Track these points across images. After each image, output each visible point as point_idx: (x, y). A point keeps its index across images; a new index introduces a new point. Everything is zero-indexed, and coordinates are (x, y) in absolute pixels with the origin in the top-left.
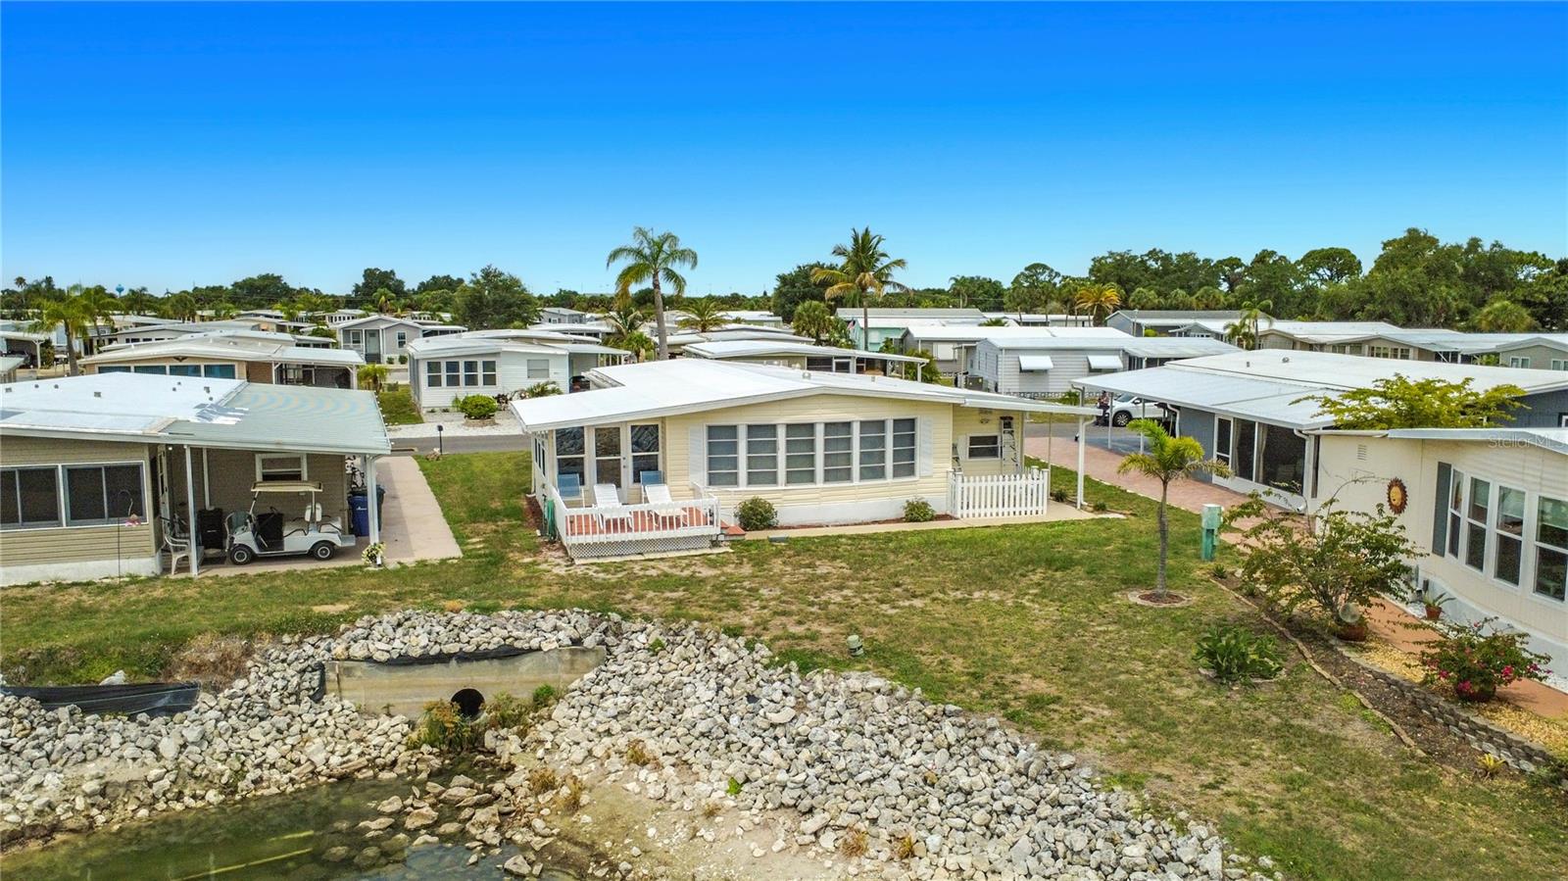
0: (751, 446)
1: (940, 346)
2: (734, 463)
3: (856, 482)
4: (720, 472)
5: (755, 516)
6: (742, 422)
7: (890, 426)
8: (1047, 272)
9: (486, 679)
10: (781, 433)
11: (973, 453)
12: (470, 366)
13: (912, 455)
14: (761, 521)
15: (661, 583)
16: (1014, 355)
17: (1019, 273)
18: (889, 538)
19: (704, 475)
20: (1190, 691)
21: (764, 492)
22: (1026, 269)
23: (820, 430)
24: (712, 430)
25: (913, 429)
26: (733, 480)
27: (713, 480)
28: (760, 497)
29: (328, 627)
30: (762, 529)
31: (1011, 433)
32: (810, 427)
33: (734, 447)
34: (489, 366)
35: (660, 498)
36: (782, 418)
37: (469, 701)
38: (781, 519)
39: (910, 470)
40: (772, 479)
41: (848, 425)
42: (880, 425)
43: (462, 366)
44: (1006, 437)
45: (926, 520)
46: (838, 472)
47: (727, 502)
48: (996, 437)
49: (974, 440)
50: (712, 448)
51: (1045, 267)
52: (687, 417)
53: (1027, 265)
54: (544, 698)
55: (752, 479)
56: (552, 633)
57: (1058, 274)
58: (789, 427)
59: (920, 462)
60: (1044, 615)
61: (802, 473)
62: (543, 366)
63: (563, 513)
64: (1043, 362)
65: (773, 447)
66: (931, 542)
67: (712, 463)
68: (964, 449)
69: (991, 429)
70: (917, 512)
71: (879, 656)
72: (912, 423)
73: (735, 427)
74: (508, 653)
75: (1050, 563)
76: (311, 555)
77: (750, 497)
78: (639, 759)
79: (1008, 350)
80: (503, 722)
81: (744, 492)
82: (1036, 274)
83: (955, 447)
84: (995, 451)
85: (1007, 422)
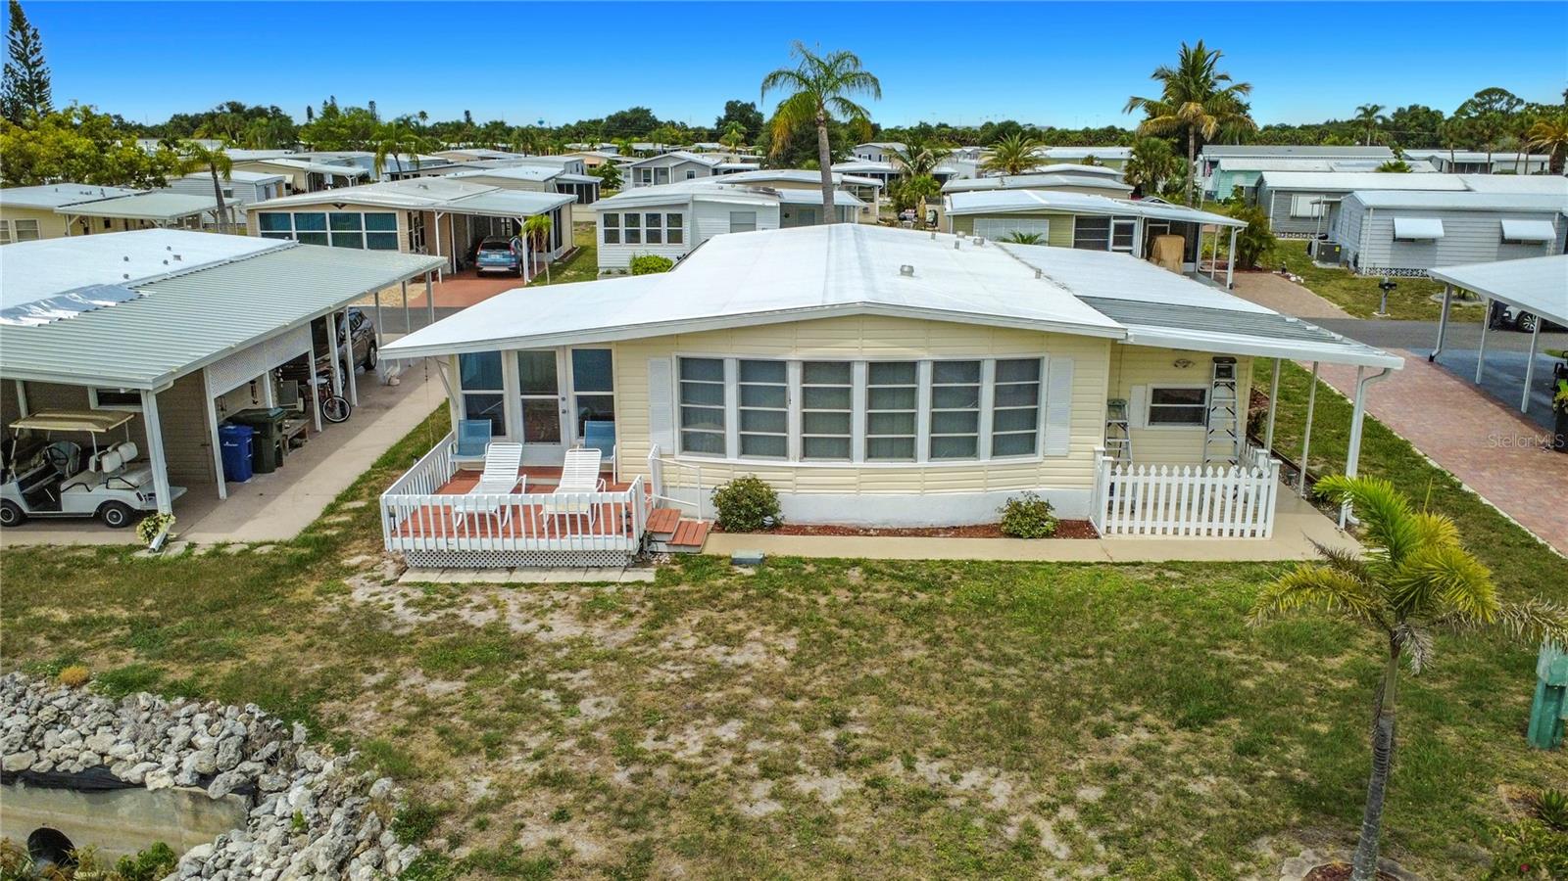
0: (745, 396)
1: (1302, 198)
2: (719, 419)
3: (923, 460)
4: (698, 432)
6: (732, 354)
7: (988, 373)
8: (1506, 98)
10: (794, 375)
11: (1156, 417)
12: (654, 219)
13: (1032, 419)
14: (747, 518)
16: (1385, 217)
17: (1466, 100)
19: (671, 437)
21: (764, 469)
22: (1477, 95)
23: (860, 374)
24: (686, 365)
25: (1036, 376)
26: (718, 446)
27: (688, 444)
28: (760, 476)
30: (750, 531)
31: (1231, 386)
32: (844, 368)
33: (718, 394)
34: (675, 220)
36: (796, 352)
39: (1029, 445)
40: (780, 449)
41: (911, 367)
42: (972, 369)
43: (643, 220)
44: (1221, 392)
45: (1032, 537)
46: (890, 442)
48: (1203, 391)
49: (1159, 395)
50: (685, 392)
51: (1503, 93)
53: (1480, 89)
55: (747, 447)
57: (1520, 101)
58: (808, 367)
59: (1047, 432)
61: (828, 443)
62: (748, 220)
65: (782, 397)
67: (687, 417)
68: (1137, 409)
69: (1194, 379)
72: (1033, 366)
73: (720, 362)
77: (739, 475)
81: (732, 466)
82: (1491, 101)
83: (1116, 406)
84: (1198, 417)
85: (1224, 366)
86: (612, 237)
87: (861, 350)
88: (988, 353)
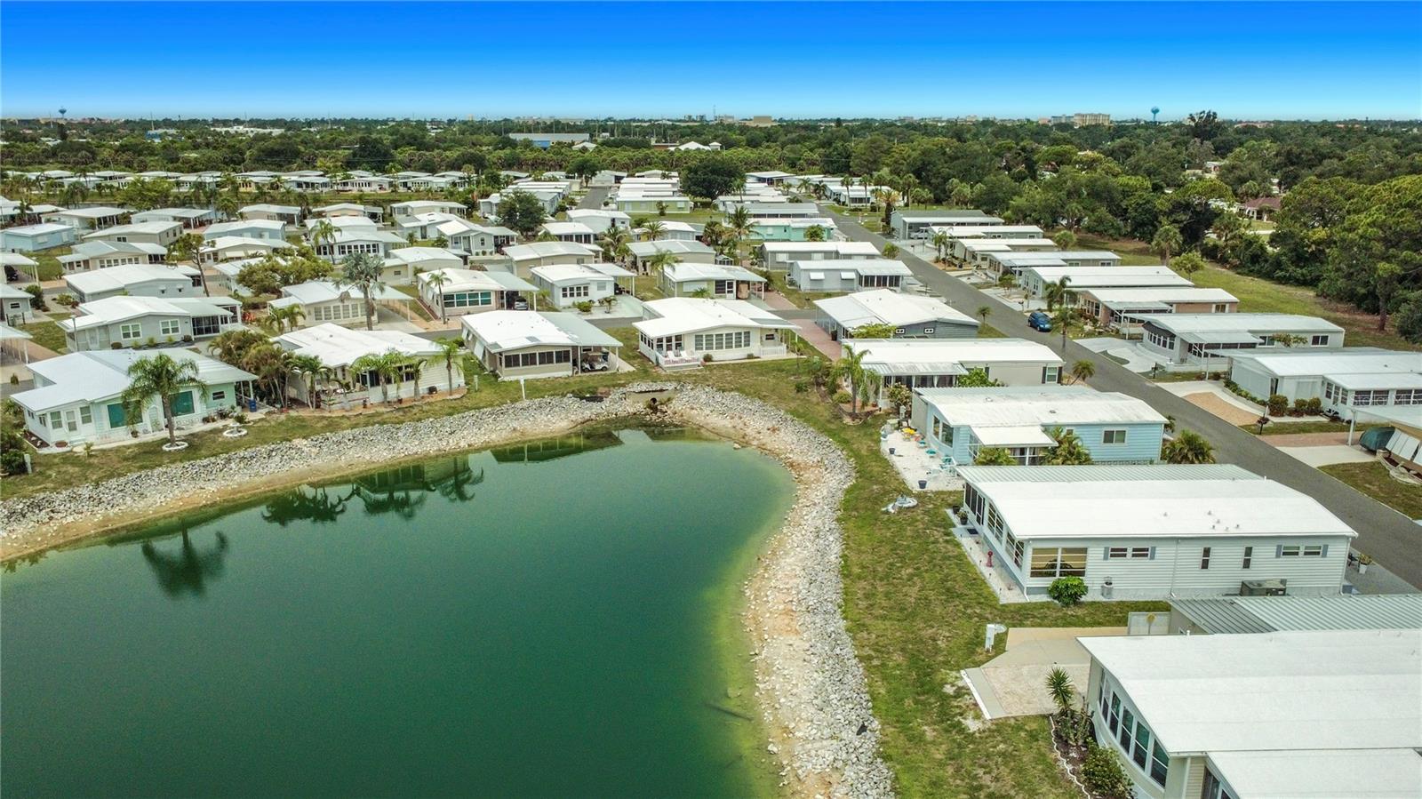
0: (706, 340)
2: (702, 344)
3: (734, 349)
4: (698, 347)
5: (708, 358)
6: (704, 334)
7: (743, 334)
9: (657, 396)
10: (714, 336)
11: (767, 339)
12: (578, 289)
13: (749, 341)
14: (710, 360)
15: (689, 376)
18: (742, 364)
19: (694, 348)
20: (793, 394)
21: (710, 352)
23: (724, 335)
24: (696, 336)
26: (702, 349)
27: (696, 349)
29: (623, 386)
30: (710, 362)
32: (722, 335)
33: (702, 340)
35: (684, 354)
36: (714, 333)
37: (654, 400)
38: (714, 359)
39: (749, 345)
40: (712, 348)
41: (732, 334)
42: (740, 334)
43: (575, 289)
44: (776, 334)
45: (752, 359)
46: (729, 346)
47: (700, 354)
48: (773, 334)
49: (767, 335)
50: (696, 341)
52: (689, 334)
54: (669, 400)
55: (707, 349)
56: (670, 386)
58: (717, 335)
59: (752, 343)
60: (772, 381)
61: (720, 347)
63: (662, 360)
64: (820, 276)
65: (712, 340)
66: (752, 365)
67: (696, 345)
68: (764, 338)
69: (772, 332)
70: (750, 356)
71: (737, 389)
72: (749, 333)
74: (661, 391)
75: (779, 370)
76: (602, 370)
77: (707, 353)
78: (693, 409)
79: (805, 270)
80: (662, 404)
81: (705, 352)
83: (761, 338)
84: (773, 339)
85: (776, 330)
87: (724, 332)
88: (742, 331)
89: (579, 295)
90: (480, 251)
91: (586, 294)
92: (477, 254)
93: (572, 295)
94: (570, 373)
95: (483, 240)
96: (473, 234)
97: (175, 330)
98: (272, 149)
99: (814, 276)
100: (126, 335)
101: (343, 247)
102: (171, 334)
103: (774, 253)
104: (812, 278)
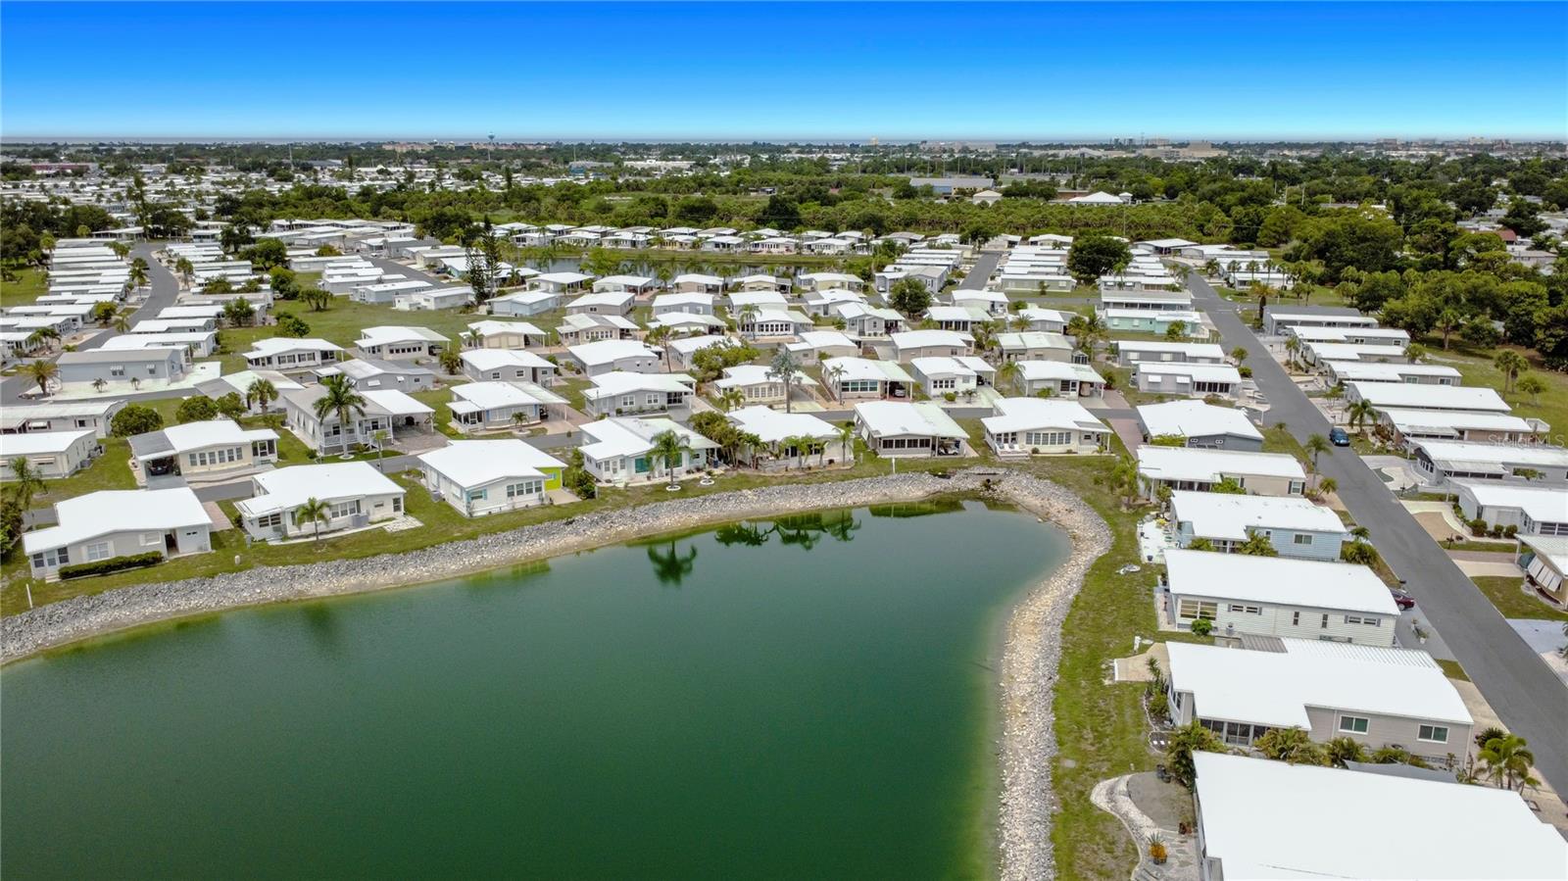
1: (1131, 354)
3: (1057, 445)
4: (1029, 442)
5: (1035, 451)
9: (990, 477)
11: (1084, 439)
13: (1069, 440)
15: (1018, 464)
18: (1060, 457)
20: (1091, 485)
21: (1037, 446)
24: (1028, 434)
26: (1031, 443)
27: (1027, 443)
29: (967, 468)
30: (1036, 454)
32: (1048, 434)
34: (953, 382)
35: (1017, 447)
36: (1042, 432)
37: (988, 481)
38: (1041, 451)
39: (1069, 443)
40: (1039, 444)
42: (1063, 434)
46: (1053, 443)
47: (1029, 448)
52: (1022, 432)
54: (1000, 481)
55: (1035, 444)
56: (1001, 472)
58: (1044, 434)
59: (1072, 442)
60: (1079, 473)
61: (1045, 443)
63: (999, 450)
64: (1158, 379)
65: (1040, 437)
66: (1069, 458)
70: (1069, 452)
71: (1051, 478)
72: (1070, 433)
74: (995, 474)
75: (1087, 465)
76: (953, 455)
78: (1015, 489)
79: (1145, 373)
80: (994, 484)
81: (1033, 446)
83: (1080, 438)
84: (1089, 439)
85: (1093, 433)
86: (935, 387)
87: (1050, 432)
88: (1065, 432)
89: (947, 386)
90: (872, 332)
91: (952, 386)
92: (870, 335)
93: (941, 386)
94: (929, 455)
95: (875, 323)
96: (867, 318)
97: (656, 401)
98: (693, 206)
99: (1152, 379)
100: (625, 404)
101: (762, 326)
102: (653, 404)
103: (1126, 352)
104: (1150, 380)
